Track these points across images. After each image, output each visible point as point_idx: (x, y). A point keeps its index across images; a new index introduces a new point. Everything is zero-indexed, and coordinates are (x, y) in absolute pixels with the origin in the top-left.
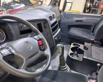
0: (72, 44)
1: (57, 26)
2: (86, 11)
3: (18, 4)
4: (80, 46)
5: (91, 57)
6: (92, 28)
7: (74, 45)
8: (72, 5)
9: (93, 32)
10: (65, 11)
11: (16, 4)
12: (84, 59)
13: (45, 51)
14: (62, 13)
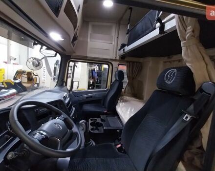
0: (89, 120)
1: (71, 105)
2: (90, 88)
3: (6, 90)
4: (97, 120)
5: (111, 127)
6: (102, 102)
7: (91, 120)
8: (78, 84)
9: (103, 105)
10: (73, 90)
11: (3, 90)
12: (104, 130)
13: (73, 130)
14: (71, 93)
